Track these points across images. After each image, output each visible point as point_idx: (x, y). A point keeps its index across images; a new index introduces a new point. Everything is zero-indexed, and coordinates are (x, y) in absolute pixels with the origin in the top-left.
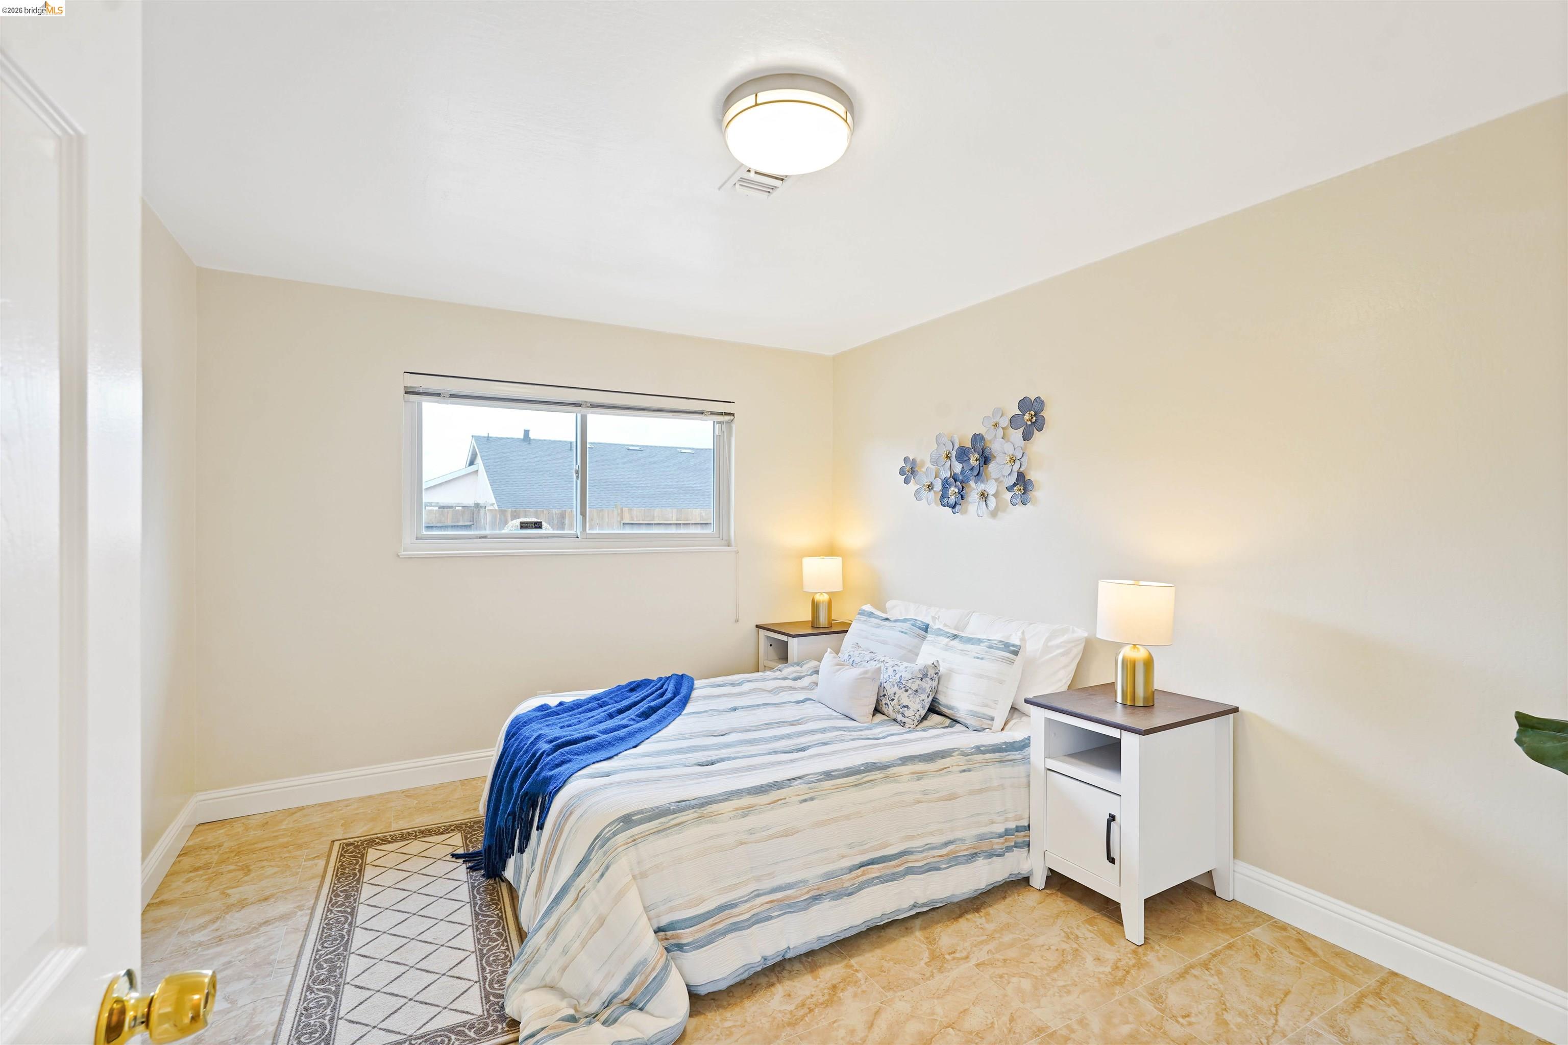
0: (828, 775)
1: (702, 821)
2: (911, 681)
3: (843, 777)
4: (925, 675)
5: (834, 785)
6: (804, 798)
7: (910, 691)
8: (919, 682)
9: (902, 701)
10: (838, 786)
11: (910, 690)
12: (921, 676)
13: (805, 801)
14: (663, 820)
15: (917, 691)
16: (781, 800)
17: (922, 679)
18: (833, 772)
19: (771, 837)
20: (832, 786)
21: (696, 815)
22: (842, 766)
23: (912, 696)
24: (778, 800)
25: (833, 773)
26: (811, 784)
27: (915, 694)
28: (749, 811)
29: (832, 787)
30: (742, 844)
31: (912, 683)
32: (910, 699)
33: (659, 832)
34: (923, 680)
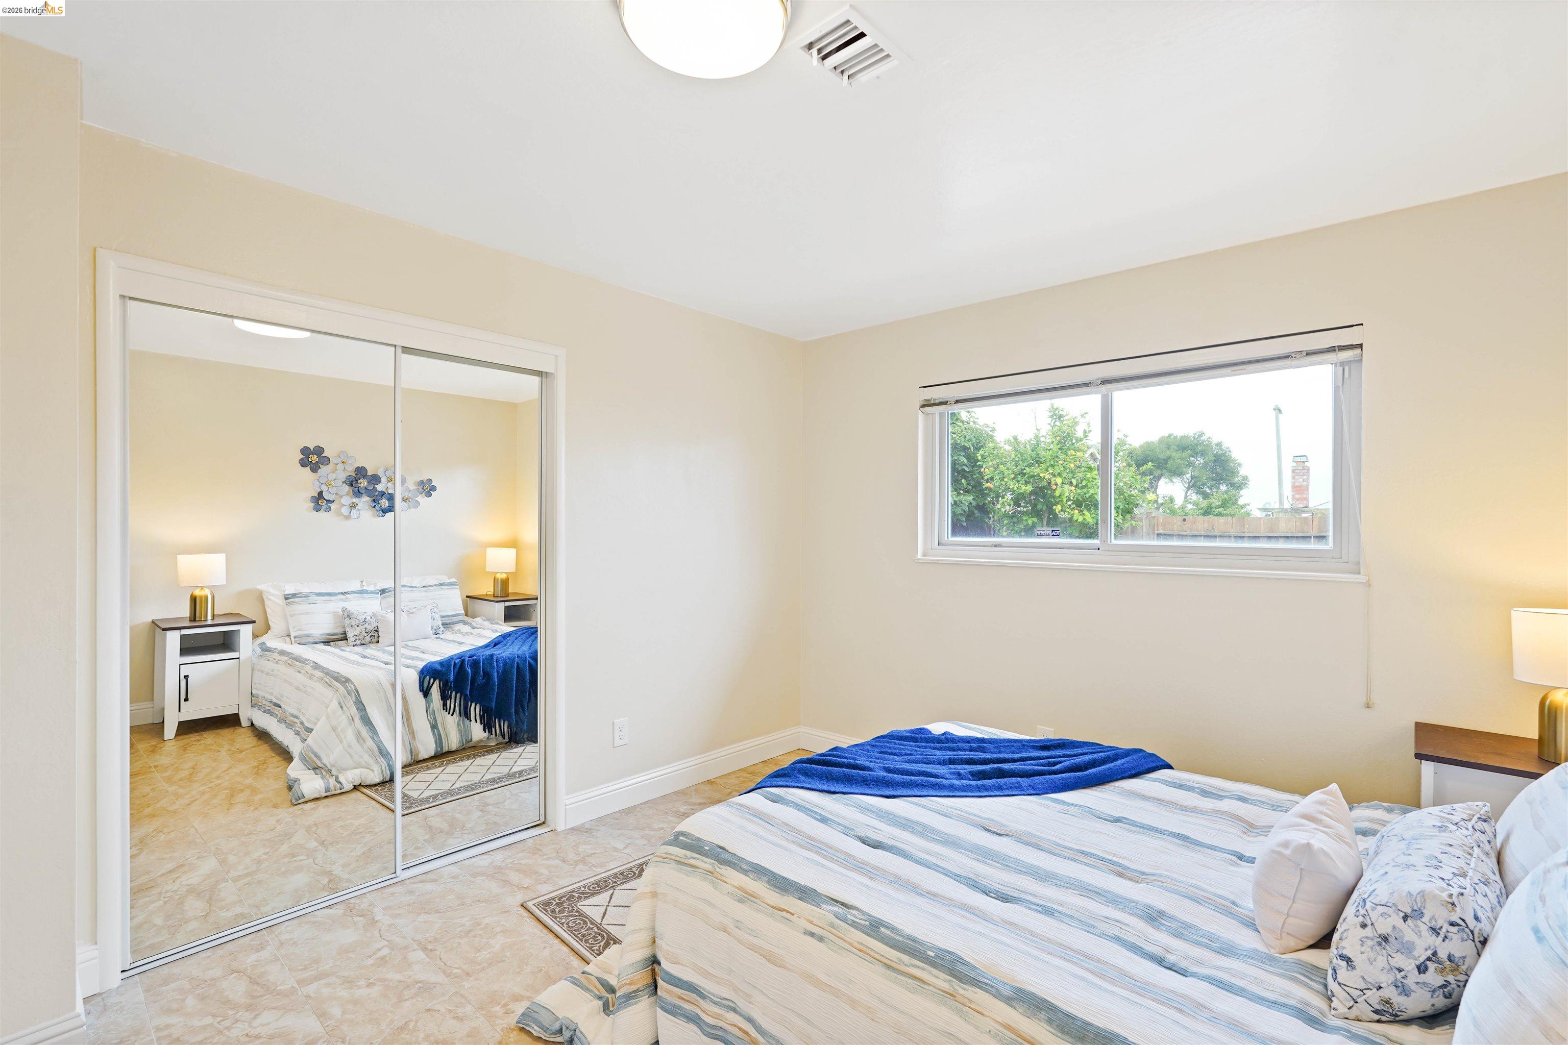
0: (874, 927)
1: (708, 876)
2: (1381, 909)
3: (886, 944)
4: (1418, 914)
5: (862, 944)
6: (813, 931)
7: (1368, 931)
8: (1399, 923)
9: (1344, 944)
10: (865, 949)
11: (1370, 927)
12: (1409, 911)
13: (812, 935)
14: (688, 853)
15: (1385, 939)
16: (788, 912)
17: (1405, 918)
18: (887, 928)
19: (752, 948)
20: (858, 942)
21: (709, 867)
22: (909, 930)
23: (1370, 943)
24: (784, 910)
25: (883, 929)
26: (839, 922)
27: (1380, 944)
28: (749, 899)
29: (856, 945)
30: (725, 931)
31: (1381, 915)
32: (1363, 949)
33: (679, 862)
34: (1409, 921)
